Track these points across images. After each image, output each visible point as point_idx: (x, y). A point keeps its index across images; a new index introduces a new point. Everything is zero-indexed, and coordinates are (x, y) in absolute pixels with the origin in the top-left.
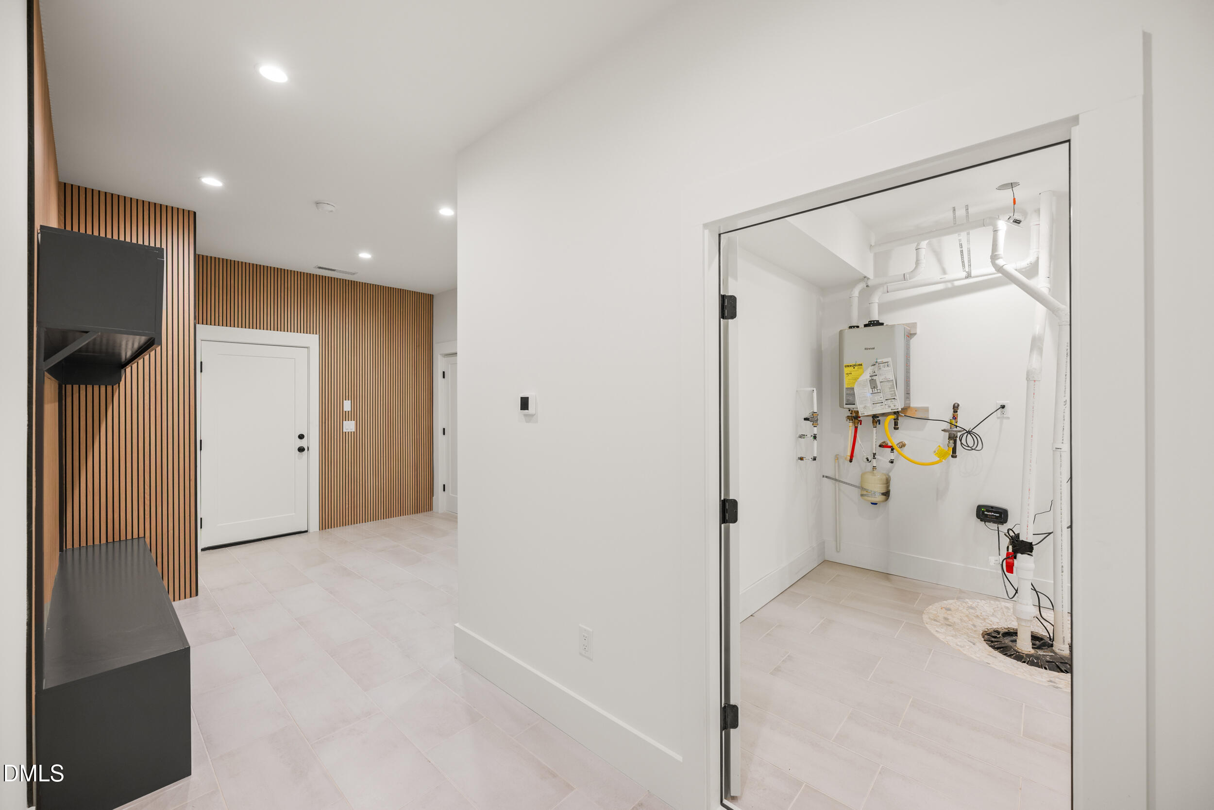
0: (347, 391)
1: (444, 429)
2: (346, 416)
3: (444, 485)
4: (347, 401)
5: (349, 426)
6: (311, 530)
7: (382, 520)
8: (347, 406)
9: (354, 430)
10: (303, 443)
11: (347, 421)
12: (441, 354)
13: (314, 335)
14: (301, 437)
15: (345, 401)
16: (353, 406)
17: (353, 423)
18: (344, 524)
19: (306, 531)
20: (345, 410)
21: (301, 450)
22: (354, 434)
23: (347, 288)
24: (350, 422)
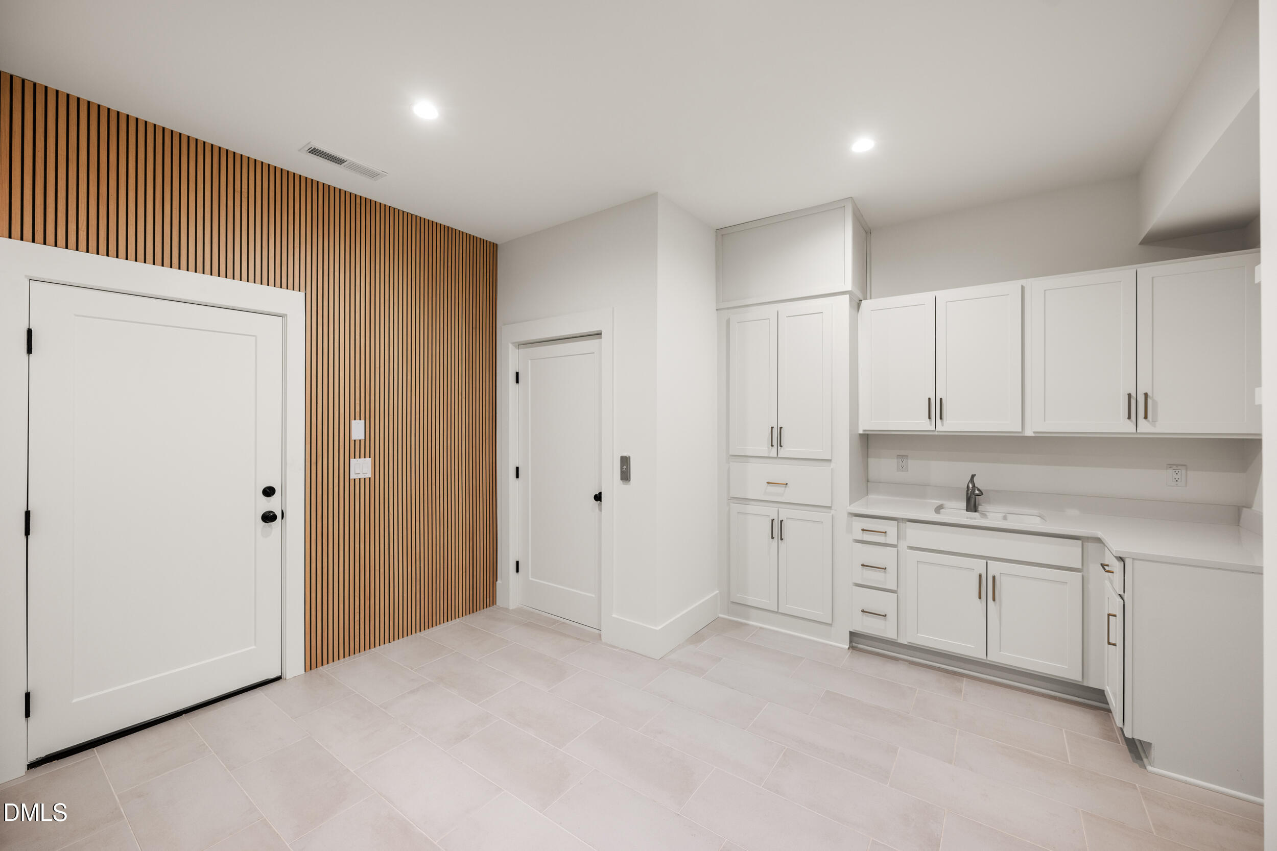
0: (358, 402)
1: (517, 469)
2: (355, 450)
3: (517, 563)
4: (357, 421)
5: (361, 468)
6: (289, 675)
7: (418, 633)
8: (358, 430)
9: (369, 475)
10: (273, 504)
11: (357, 459)
12: (513, 343)
13: (296, 293)
14: (269, 492)
15: (353, 422)
16: (368, 430)
17: (369, 461)
18: (351, 651)
19: (278, 678)
20: (353, 437)
21: (269, 517)
22: (369, 482)
23: (358, 210)
24: (362, 459)
